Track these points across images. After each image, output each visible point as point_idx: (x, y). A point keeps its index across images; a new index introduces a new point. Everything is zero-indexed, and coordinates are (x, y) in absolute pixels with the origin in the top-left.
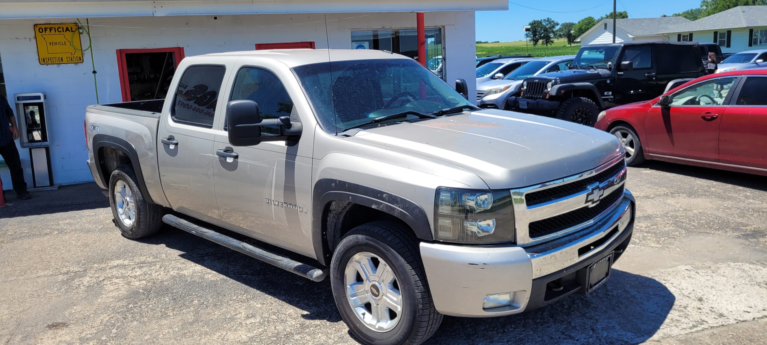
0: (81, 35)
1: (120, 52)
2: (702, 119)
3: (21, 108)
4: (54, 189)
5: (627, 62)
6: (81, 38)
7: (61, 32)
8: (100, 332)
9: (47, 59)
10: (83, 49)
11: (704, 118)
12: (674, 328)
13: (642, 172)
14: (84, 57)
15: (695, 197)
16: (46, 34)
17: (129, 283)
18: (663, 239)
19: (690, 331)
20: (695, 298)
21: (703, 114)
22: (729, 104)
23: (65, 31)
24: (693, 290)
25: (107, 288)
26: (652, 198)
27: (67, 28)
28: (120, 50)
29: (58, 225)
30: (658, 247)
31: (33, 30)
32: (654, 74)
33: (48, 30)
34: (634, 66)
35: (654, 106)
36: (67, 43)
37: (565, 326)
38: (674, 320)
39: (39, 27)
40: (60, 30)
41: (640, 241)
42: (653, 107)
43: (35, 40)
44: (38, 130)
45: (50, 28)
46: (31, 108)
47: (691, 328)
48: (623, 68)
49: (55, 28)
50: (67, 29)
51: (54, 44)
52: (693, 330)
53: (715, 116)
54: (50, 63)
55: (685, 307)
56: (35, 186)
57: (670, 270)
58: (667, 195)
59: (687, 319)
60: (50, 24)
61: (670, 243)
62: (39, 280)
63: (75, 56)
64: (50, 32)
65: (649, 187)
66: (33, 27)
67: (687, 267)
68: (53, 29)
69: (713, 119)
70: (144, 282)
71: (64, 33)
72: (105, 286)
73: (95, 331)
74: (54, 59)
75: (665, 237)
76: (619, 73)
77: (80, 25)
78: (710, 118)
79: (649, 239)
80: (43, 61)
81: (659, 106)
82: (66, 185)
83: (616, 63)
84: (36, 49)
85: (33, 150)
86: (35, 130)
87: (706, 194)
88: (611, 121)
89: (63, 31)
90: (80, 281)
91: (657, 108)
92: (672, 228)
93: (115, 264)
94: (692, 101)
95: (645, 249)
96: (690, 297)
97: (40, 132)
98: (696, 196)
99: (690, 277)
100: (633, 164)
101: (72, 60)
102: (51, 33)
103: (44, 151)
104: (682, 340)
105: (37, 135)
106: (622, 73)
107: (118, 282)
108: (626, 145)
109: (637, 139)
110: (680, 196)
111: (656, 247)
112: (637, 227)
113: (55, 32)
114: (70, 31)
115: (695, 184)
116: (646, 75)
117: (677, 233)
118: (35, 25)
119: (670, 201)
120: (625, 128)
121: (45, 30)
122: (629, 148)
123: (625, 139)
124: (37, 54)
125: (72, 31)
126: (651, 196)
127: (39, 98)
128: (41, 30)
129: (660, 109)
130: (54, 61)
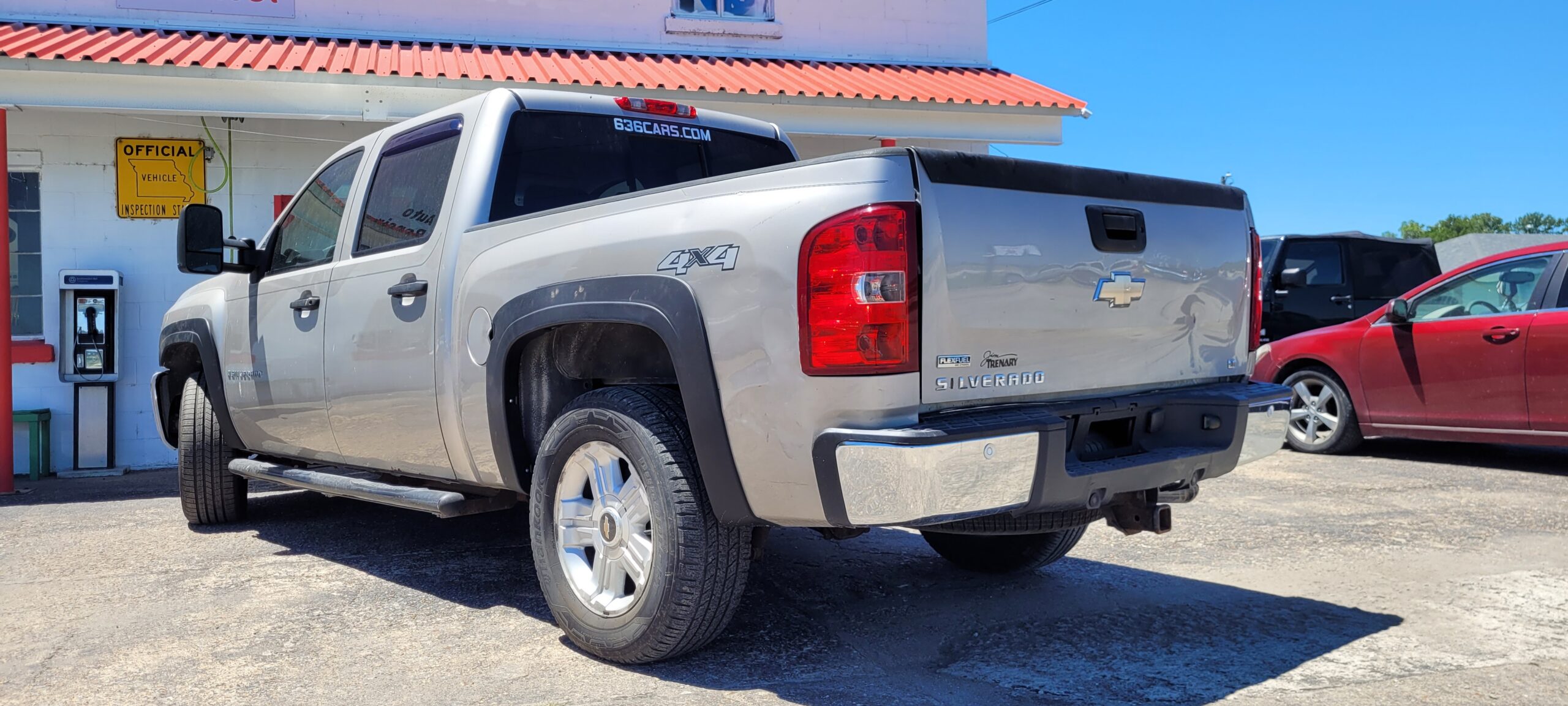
0: (208, 164)
1: (283, 202)
2: (1484, 341)
3: (70, 297)
4: (114, 474)
5: (1295, 271)
6: (208, 170)
7: (168, 155)
8: (256, 645)
9: (134, 208)
10: (209, 188)
11: (1488, 338)
12: (1554, 649)
13: (1359, 460)
15: (1492, 490)
16: (137, 157)
17: (305, 584)
18: (1457, 539)
21: (1488, 330)
22: (1541, 308)
23: (176, 153)
25: (258, 591)
26: (1400, 491)
27: (182, 148)
28: (282, 196)
29: (135, 514)
30: (1453, 549)
31: (114, 148)
32: (1348, 297)
33: (144, 149)
34: (1310, 279)
35: (1377, 325)
36: (178, 177)
37: (1306, 645)
38: (1549, 638)
39: (125, 143)
40: (166, 151)
41: (1409, 541)
43: (113, 170)
44: (98, 347)
45: (147, 147)
46: (90, 302)
48: (1287, 282)
49: (157, 147)
50: (182, 151)
51: (151, 179)
53: (1513, 333)
54: (139, 214)
55: (1563, 623)
56: (76, 467)
57: (1498, 576)
58: (1430, 487)
60: (148, 139)
61: (1477, 544)
62: (107, 582)
64: (147, 154)
65: (1388, 478)
66: (113, 143)
67: (1532, 573)
68: (154, 149)
69: (1509, 338)
70: (339, 583)
71: (175, 158)
72: (254, 588)
73: (246, 645)
74: (148, 208)
75: (1460, 536)
76: (1277, 292)
77: (208, 143)
78: (1503, 337)
79: (1427, 539)
80: (125, 211)
81: (1389, 324)
82: (139, 469)
83: (1272, 273)
84: (115, 187)
85: (81, 390)
86: (92, 347)
87: (1510, 487)
88: (1285, 360)
89: (173, 155)
90: (197, 581)
91: (1383, 327)
92: (1468, 526)
93: (270, 562)
94: (1459, 311)
95: (1425, 551)
96: (1564, 610)
97: (101, 350)
98: (1495, 489)
100: (1338, 448)
102: (147, 157)
103: (103, 392)
105: (95, 362)
106: (1285, 292)
107: (281, 582)
108: (1319, 409)
109: (1344, 395)
110: (1458, 489)
111: (1447, 549)
112: (1391, 524)
113: (157, 154)
114: (188, 154)
116: (1333, 298)
117: (1483, 532)
118: (119, 140)
119: (1440, 495)
120: (1315, 373)
121: (138, 150)
122: (1326, 417)
123: (1315, 399)
124: (115, 197)
125: (191, 155)
126: (1398, 489)
127: (109, 280)
128: (129, 150)
129: (1391, 330)
130: (148, 211)
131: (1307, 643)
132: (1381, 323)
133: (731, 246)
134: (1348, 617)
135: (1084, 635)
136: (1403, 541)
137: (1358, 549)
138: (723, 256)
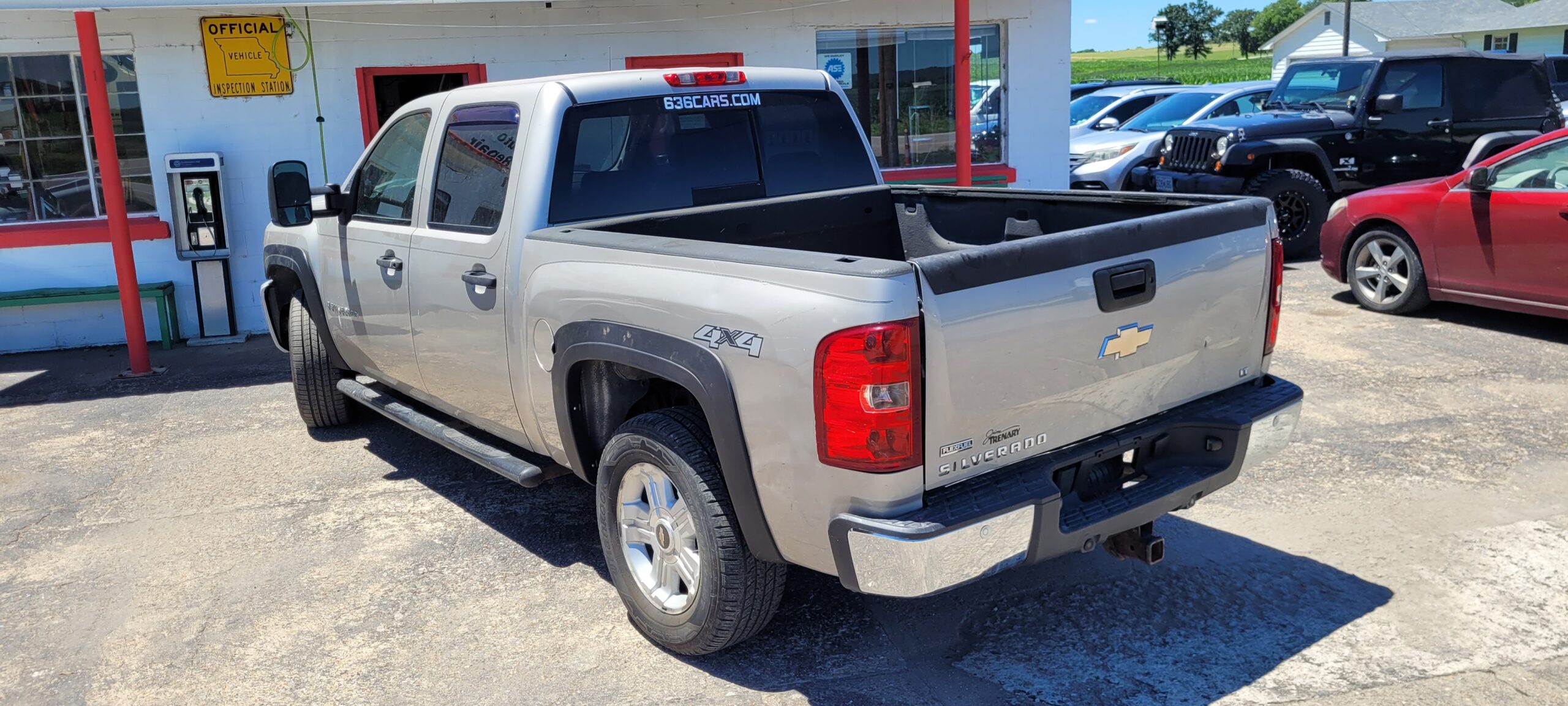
0: (289, 39)
1: (363, 73)
2: (1559, 217)
3: (177, 181)
4: (238, 341)
5: (1390, 97)
6: (289, 44)
7: (251, 32)
8: (371, 616)
9: (225, 87)
10: (293, 68)
11: (1564, 215)
12: (1520, 646)
13: (1425, 326)
14: (294, 83)
15: (1543, 380)
16: (223, 36)
17: (411, 526)
18: (1482, 466)
19: (1555, 653)
20: (1561, 588)
23: (258, 30)
24: (1556, 571)
25: (371, 535)
26: (1450, 381)
27: (263, 25)
28: (364, 68)
29: (259, 411)
30: (1472, 483)
31: (199, 28)
32: (1447, 120)
33: (228, 28)
34: (1407, 104)
35: (1455, 190)
36: (263, 54)
37: (1291, 635)
38: (1520, 630)
39: (210, 22)
40: (249, 28)
41: (1433, 469)
42: (1451, 190)
43: (201, 50)
44: (209, 225)
45: (231, 25)
46: (195, 183)
47: (1557, 648)
48: (1381, 108)
49: (240, 25)
50: (263, 27)
51: (238, 57)
52: (1561, 652)
54: (231, 93)
55: (1541, 606)
56: (202, 336)
57: (1502, 529)
58: (1482, 375)
59: (1546, 630)
60: (230, 17)
61: (1498, 475)
62: (241, 516)
63: (278, 80)
64: (231, 33)
65: (1443, 359)
66: (198, 23)
67: (1538, 525)
68: (237, 27)
70: (440, 525)
71: (258, 35)
72: (367, 531)
73: (363, 616)
74: (238, 86)
75: (1486, 462)
76: (1371, 118)
77: (287, 19)
79: (1452, 466)
80: (218, 91)
81: (1467, 190)
82: (259, 333)
83: (1367, 98)
84: (204, 67)
85: (198, 265)
86: (203, 226)
88: (1360, 219)
89: (256, 32)
90: (319, 519)
91: (1462, 194)
92: (1499, 444)
93: (380, 490)
94: (1539, 181)
95: (1444, 486)
96: (1548, 586)
97: (212, 229)
98: (1546, 379)
99: (1546, 545)
100: (1405, 310)
101: (271, 88)
102: (232, 36)
103: (219, 267)
104: (1540, 671)
105: (206, 236)
106: (1379, 119)
107: (391, 523)
108: (1390, 269)
109: (1416, 258)
110: (1510, 378)
111: (1468, 483)
112: (1423, 441)
113: (241, 32)
114: (269, 30)
115: (1542, 353)
116: (1430, 123)
117: (1511, 455)
118: (203, 19)
119: (1489, 387)
120: (1390, 234)
121: (222, 29)
122: (1397, 277)
123: (1387, 258)
124: (205, 77)
125: (272, 32)
126: (1449, 377)
127: (210, 162)
128: (213, 29)
129: (1469, 198)
130: (238, 89)
131: (1292, 633)
132: (1460, 188)
133: (756, 336)
134: (1342, 591)
135: (1092, 612)
136: (1427, 468)
137: (1380, 481)
138: (749, 342)
